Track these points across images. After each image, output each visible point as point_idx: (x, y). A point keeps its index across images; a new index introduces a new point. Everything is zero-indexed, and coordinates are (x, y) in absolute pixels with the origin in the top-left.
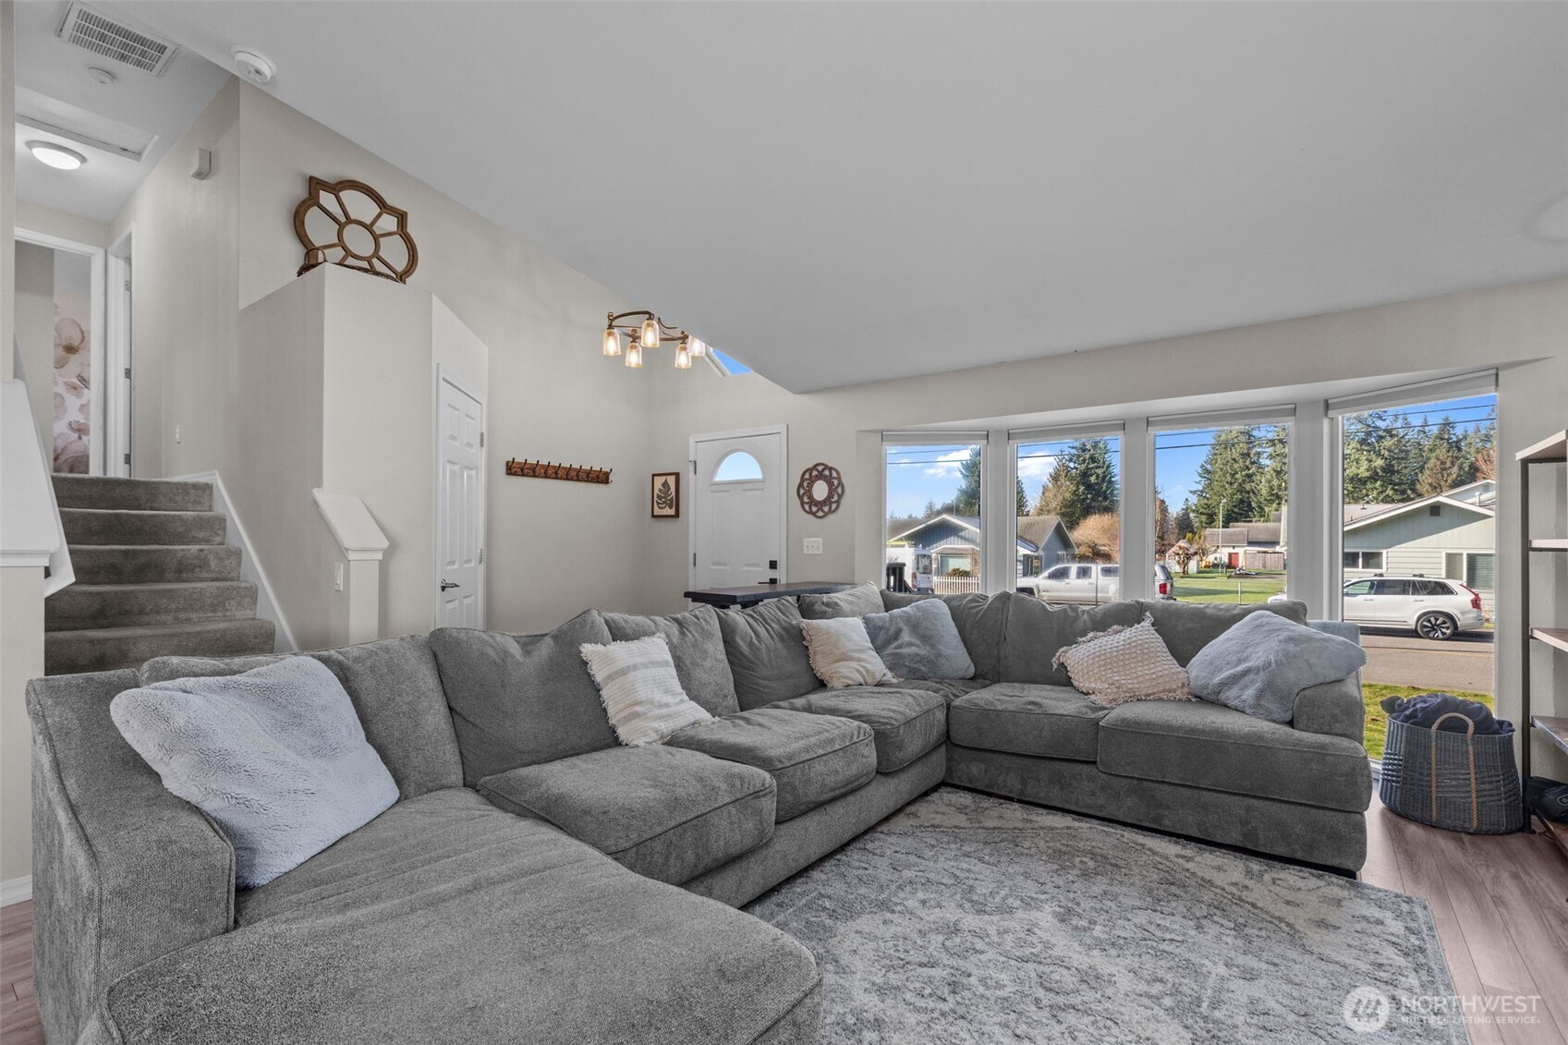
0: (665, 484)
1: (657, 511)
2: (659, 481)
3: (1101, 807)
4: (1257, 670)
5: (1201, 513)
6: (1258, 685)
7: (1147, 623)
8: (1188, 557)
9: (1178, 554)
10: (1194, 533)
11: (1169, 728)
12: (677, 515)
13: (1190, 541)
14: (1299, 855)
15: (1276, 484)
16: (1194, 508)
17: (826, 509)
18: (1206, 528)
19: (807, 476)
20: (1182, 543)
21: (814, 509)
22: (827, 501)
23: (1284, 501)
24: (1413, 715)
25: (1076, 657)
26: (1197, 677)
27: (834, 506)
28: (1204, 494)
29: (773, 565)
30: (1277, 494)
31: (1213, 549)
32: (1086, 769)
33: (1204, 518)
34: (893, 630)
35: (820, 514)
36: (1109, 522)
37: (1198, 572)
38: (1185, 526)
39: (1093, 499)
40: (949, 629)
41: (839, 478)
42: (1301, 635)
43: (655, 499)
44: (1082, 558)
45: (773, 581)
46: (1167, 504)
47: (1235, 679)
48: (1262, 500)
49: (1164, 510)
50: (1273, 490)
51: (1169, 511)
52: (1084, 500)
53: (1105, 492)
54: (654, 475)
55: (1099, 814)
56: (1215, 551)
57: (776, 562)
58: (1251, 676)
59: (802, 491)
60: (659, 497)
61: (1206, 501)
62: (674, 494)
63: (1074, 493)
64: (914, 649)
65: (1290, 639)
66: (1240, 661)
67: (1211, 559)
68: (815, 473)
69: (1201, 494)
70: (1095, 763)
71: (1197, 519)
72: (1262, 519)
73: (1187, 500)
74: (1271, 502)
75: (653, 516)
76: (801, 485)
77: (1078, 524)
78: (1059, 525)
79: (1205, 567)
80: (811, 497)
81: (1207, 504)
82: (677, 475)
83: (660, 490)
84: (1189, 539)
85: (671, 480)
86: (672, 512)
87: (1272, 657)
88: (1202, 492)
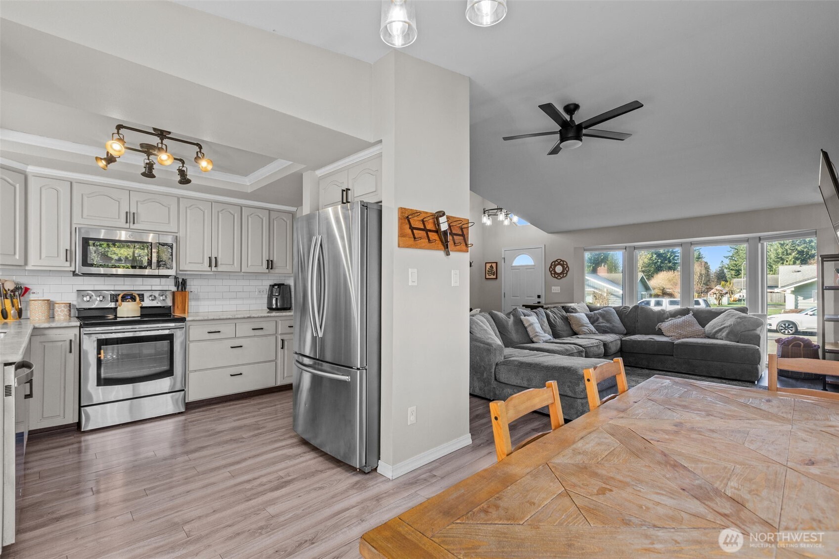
0: (491, 267)
1: (488, 277)
2: (488, 266)
3: (675, 369)
4: (727, 327)
5: (731, 269)
6: (727, 331)
7: (690, 315)
8: (722, 295)
9: (715, 294)
10: (726, 281)
11: (698, 343)
12: (497, 278)
13: (724, 286)
14: (738, 378)
15: (780, 251)
16: (727, 266)
17: (562, 276)
18: (734, 278)
19: (553, 264)
20: (718, 287)
21: (556, 276)
22: (562, 273)
23: (785, 262)
24: (784, 343)
25: (664, 326)
26: (708, 330)
27: (565, 275)
28: (733, 258)
29: (539, 297)
30: (781, 257)
31: (738, 290)
32: (671, 357)
33: (733, 272)
34: (595, 318)
35: (559, 278)
36: (672, 276)
37: (728, 304)
38: (721, 277)
39: (662, 262)
40: (616, 318)
41: (567, 265)
42: (743, 316)
43: (487, 272)
44: (657, 296)
45: (539, 303)
46: (709, 264)
47: (720, 330)
48: (771, 261)
49: (707, 268)
50: (779, 255)
51: (711, 268)
52: (656, 263)
53: (669, 258)
54: (486, 263)
55: (674, 371)
56: (740, 292)
57: (540, 296)
58: (725, 329)
59: (551, 269)
60: (488, 271)
61: (735, 262)
62: (495, 270)
63: (650, 259)
64: (604, 324)
65: (739, 318)
66: (722, 325)
67: (737, 296)
68: (557, 263)
69: (731, 258)
70: (673, 355)
71: (729, 273)
72: (771, 273)
73: (722, 262)
74: (777, 262)
75: (486, 279)
76: (551, 267)
77: (653, 277)
78: (642, 277)
79: (733, 301)
80: (555, 271)
81: (735, 264)
82: (496, 263)
83: (489, 269)
84: (723, 285)
85: (494, 265)
86: (495, 277)
87: (732, 323)
88: (732, 257)
